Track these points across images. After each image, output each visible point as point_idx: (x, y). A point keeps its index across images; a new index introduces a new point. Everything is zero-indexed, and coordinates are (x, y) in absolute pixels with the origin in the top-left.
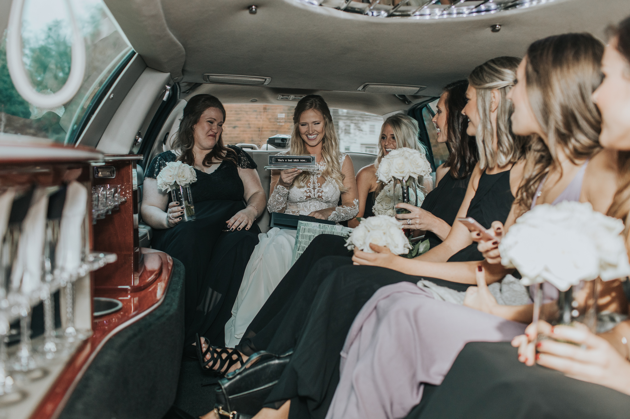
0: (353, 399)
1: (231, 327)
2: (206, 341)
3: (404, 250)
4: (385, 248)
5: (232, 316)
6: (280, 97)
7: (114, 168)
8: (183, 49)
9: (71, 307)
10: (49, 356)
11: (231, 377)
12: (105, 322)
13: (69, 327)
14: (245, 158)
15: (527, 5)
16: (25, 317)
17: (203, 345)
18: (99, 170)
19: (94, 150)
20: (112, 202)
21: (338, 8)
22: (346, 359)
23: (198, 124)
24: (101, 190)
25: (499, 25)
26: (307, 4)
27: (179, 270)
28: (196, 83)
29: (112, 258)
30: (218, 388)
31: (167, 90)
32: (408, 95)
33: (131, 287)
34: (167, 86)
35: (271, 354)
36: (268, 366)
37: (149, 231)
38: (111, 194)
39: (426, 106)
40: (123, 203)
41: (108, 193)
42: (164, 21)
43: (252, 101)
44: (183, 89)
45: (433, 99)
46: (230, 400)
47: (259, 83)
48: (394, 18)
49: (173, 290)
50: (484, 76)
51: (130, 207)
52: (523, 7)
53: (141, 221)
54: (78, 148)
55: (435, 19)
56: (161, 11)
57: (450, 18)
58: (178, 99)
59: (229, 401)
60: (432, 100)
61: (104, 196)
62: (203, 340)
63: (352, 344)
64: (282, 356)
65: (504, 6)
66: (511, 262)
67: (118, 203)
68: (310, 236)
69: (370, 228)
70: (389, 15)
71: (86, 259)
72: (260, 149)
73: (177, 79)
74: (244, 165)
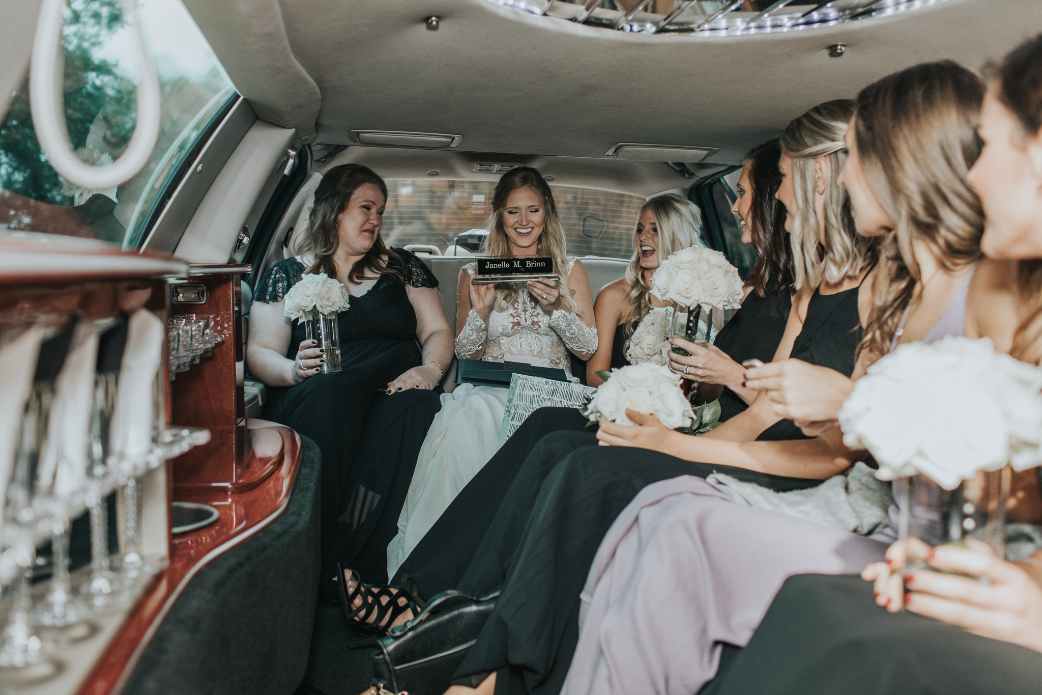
0: (603, 670)
1: (397, 549)
2: (354, 576)
3: (684, 420)
4: (651, 417)
5: (399, 531)
6: (477, 167)
7: (203, 287)
8: (318, 90)
9: (133, 519)
10: (99, 602)
11: (398, 634)
12: (189, 542)
13: (130, 553)
14: (419, 270)
15: (889, 12)
16: (60, 537)
17: (350, 583)
18: (179, 290)
19: (170, 258)
20: (201, 344)
21: (574, 20)
22: (589, 604)
23: (346, 212)
24: (183, 324)
25: (842, 45)
26: (522, 13)
27: (312, 456)
28: (339, 146)
29: (202, 437)
30: (377, 652)
31: (291, 156)
32: (689, 163)
33: (232, 484)
34: (290, 151)
35: (464, 595)
36: (461, 616)
37: (261, 392)
38: (199, 330)
39: (719, 180)
40: (218, 345)
41: (194, 328)
42: (286, 43)
43: (431, 175)
44: (317, 156)
45: (732, 169)
46: (398, 672)
47: (442, 144)
48: (667, 34)
49: (302, 490)
50: (803, 136)
51: (231, 351)
52: (884, 15)
53: (247, 375)
54: (146, 255)
55: (736, 36)
56: (282, 26)
57: (761, 34)
58: (309, 171)
59: (395, 673)
60: (730, 171)
61: (188, 334)
62: (348, 574)
63: (599, 579)
64: (483, 599)
65: (849, 14)
66: (860, 441)
67: (211, 344)
68: (533, 396)
69: (627, 384)
70: (659, 29)
71: (160, 439)
72: (443, 254)
73: (307, 139)
74: (417, 281)
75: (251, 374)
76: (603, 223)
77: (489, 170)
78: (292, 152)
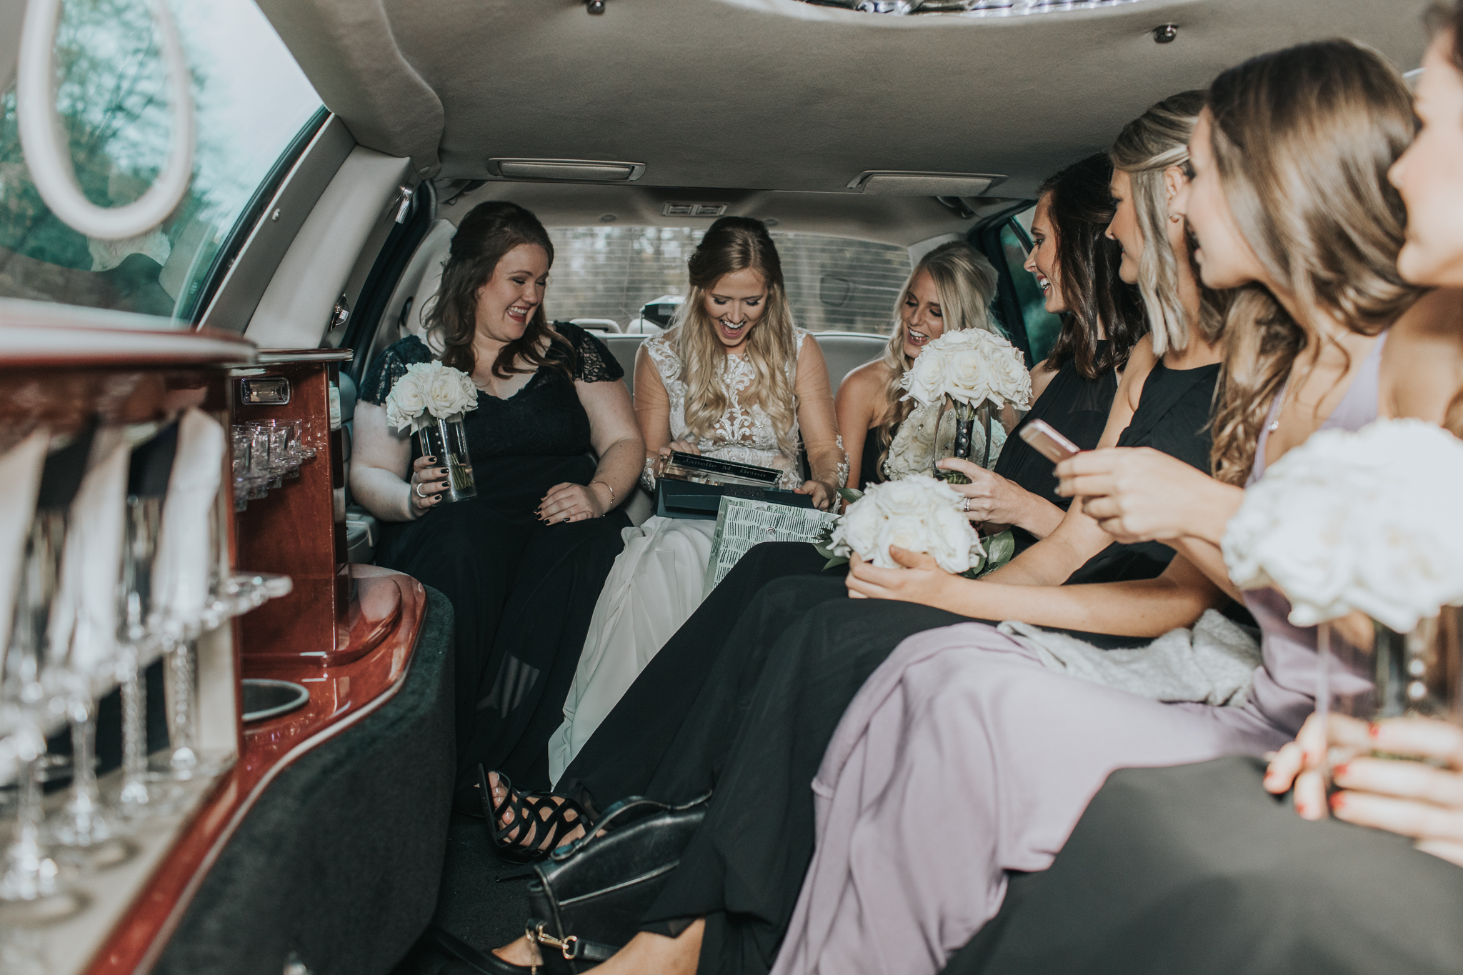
0: (850, 904)
1: (562, 745)
3: (969, 560)
4: (924, 556)
5: (566, 719)
6: (669, 208)
7: (286, 381)
8: (438, 101)
11: (563, 857)
13: (181, 746)
16: (84, 724)
17: (496, 791)
18: (251, 386)
19: (238, 340)
20: (282, 460)
24: (257, 433)
25: (1172, 26)
27: (441, 613)
28: (474, 181)
29: (280, 586)
30: (534, 883)
31: (405, 197)
32: (965, 198)
33: (330, 653)
34: (403, 189)
36: (649, 831)
37: (371, 527)
38: (281, 442)
39: (1009, 221)
40: (307, 462)
41: (273, 439)
42: (391, 35)
43: (604, 220)
44: (443, 195)
45: (1026, 204)
46: (562, 909)
47: (617, 176)
48: (926, 15)
49: (426, 661)
50: (1145, 141)
51: (326, 470)
54: (202, 335)
55: (1024, 16)
56: (383, 13)
57: (1058, 12)
58: (434, 218)
59: (559, 911)
60: (1022, 209)
61: (265, 447)
62: (494, 778)
67: (298, 461)
68: (749, 527)
69: (890, 509)
70: (915, 8)
71: (222, 590)
72: (624, 331)
73: (428, 171)
74: (591, 373)
75: (356, 502)
76: (848, 285)
77: (686, 213)
78: (406, 190)
